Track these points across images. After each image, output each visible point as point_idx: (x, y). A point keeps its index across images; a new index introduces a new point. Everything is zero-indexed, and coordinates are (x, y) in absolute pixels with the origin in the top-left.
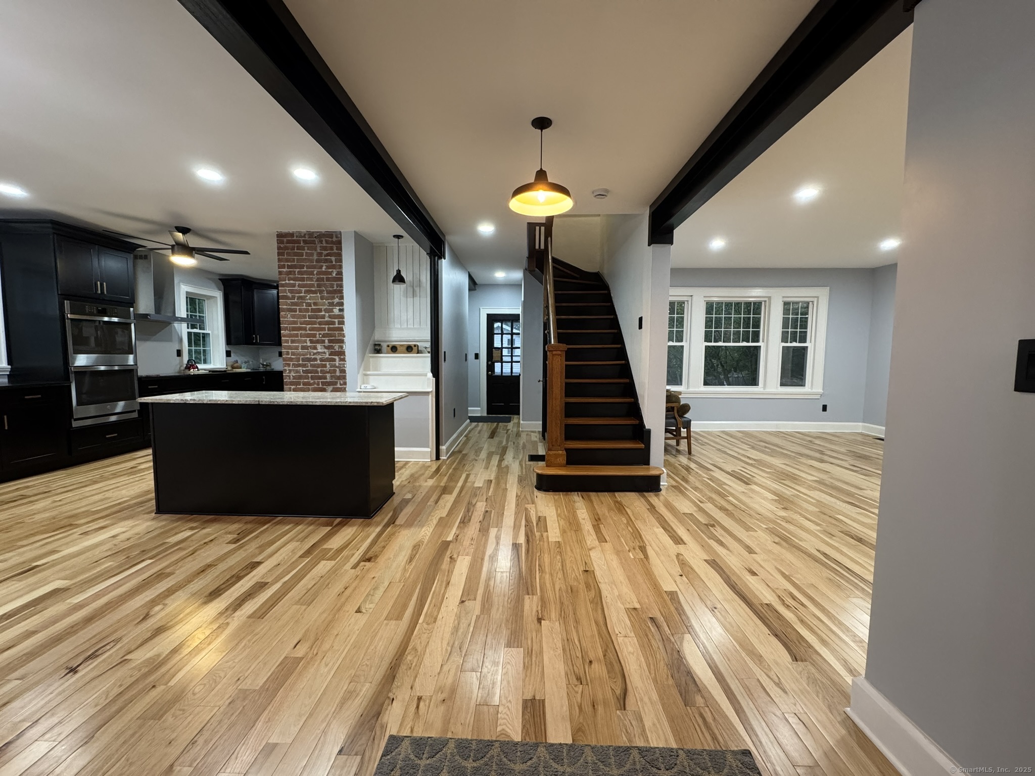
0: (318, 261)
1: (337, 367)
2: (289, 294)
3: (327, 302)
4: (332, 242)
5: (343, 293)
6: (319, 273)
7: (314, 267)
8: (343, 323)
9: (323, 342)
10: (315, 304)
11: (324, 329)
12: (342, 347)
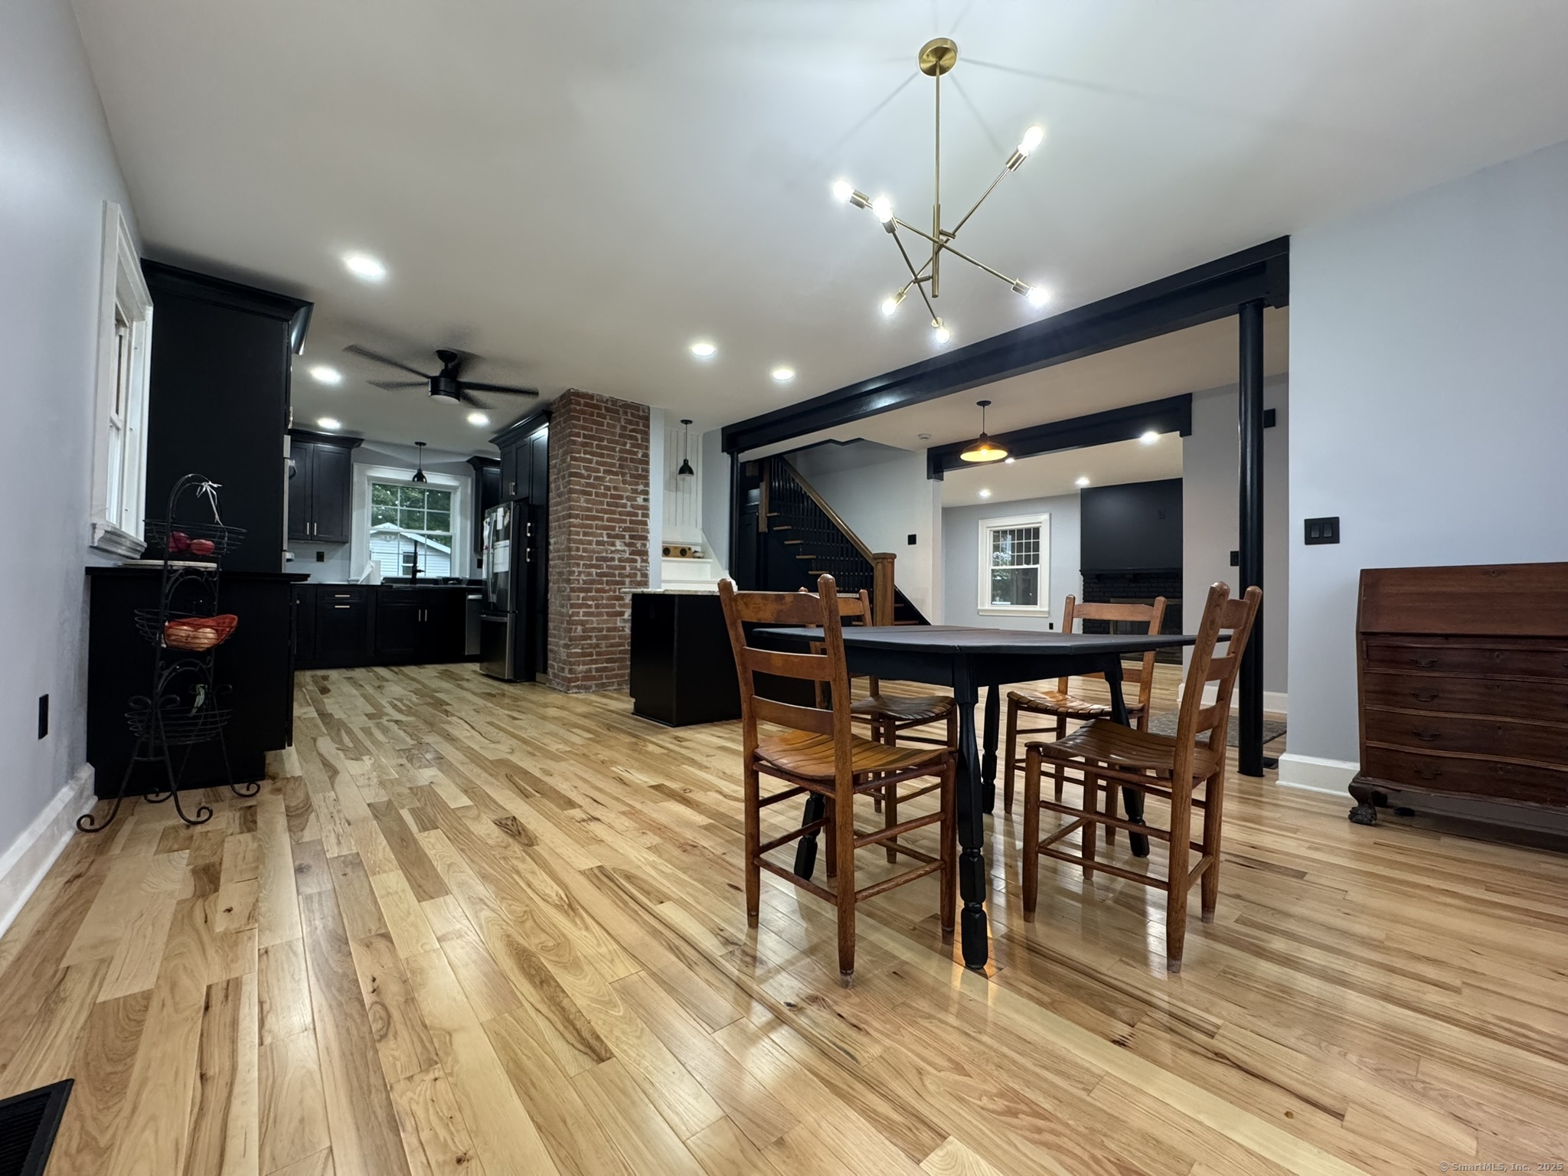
0: (621, 436)
1: (638, 570)
2: (583, 472)
3: (629, 487)
4: (639, 417)
5: (648, 479)
6: (621, 451)
7: (617, 442)
8: (646, 515)
9: (623, 537)
10: (616, 488)
11: (624, 521)
12: (644, 545)
